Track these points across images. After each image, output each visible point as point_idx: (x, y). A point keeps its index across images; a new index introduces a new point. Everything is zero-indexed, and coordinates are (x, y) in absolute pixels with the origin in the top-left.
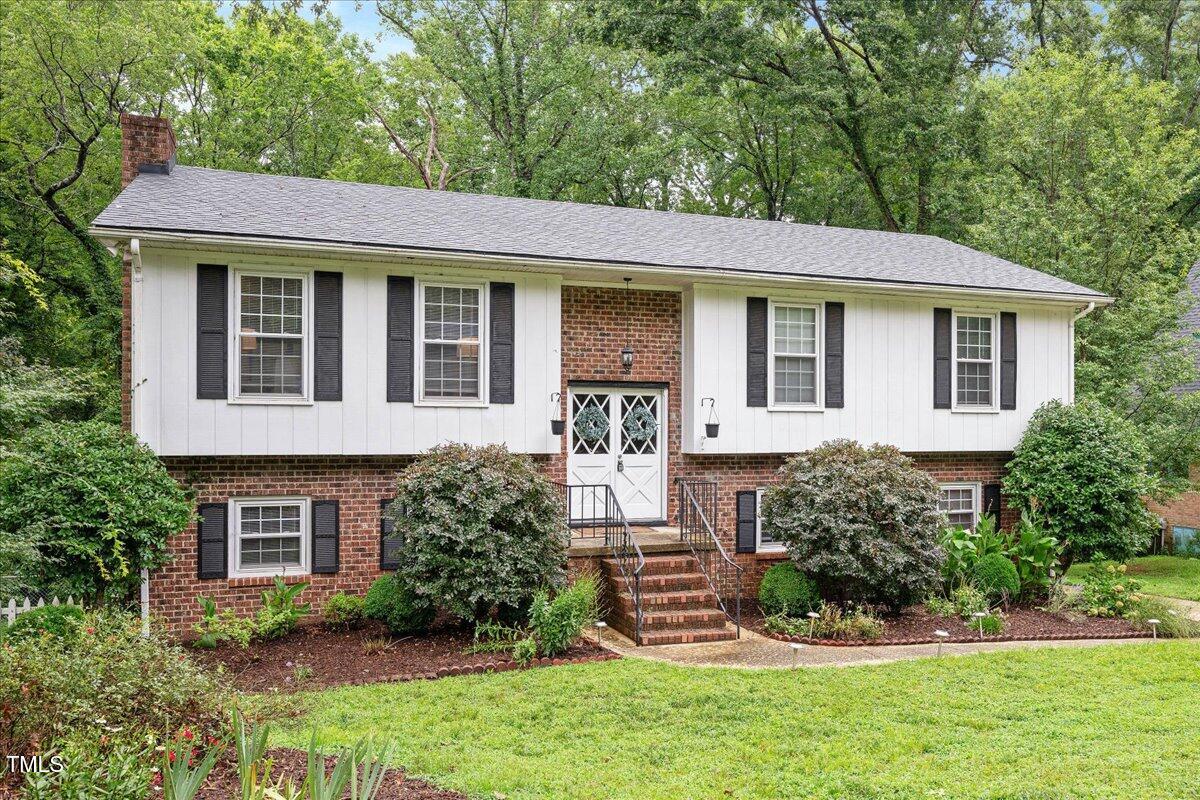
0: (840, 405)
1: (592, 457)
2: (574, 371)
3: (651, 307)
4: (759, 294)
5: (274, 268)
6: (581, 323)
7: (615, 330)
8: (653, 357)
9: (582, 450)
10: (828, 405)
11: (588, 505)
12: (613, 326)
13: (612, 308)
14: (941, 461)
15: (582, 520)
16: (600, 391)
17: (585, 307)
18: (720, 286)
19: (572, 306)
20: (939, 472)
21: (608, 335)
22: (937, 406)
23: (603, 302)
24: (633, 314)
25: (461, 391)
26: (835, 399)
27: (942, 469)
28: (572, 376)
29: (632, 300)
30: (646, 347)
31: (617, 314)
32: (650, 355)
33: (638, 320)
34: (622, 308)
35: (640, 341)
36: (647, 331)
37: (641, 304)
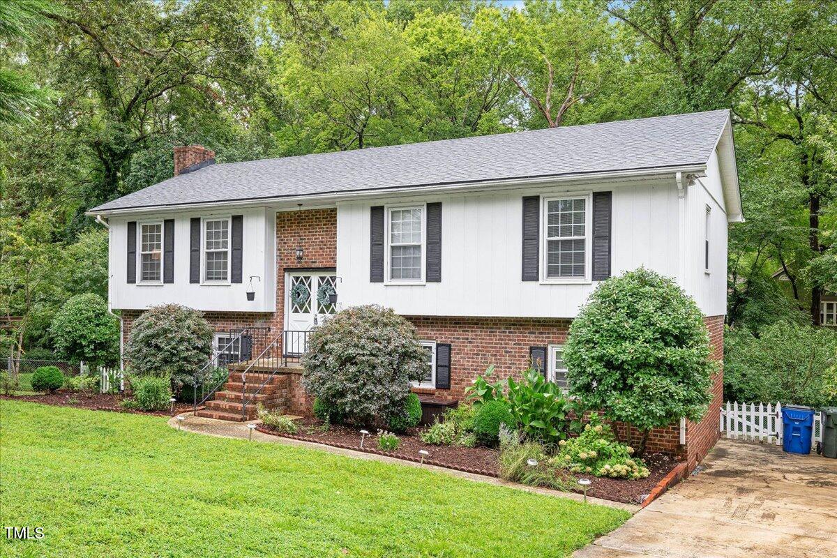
0: (438, 280)
1: (301, 315)
2: (287, 263)
3: (329, 219)
4: (378, 203)
5: (152, 220)
6: (290, 233)
7: (309, 236)
8: (330, 251)
9: (296, 311)
10: (428, 280)
11: (295, 345)
12: (307, 234)
13: (307, 222)
14: (552, 326)
15: (292, 353)
16: (307, 274)
17: (292, 223)
18: (353, 203)
19: (285, 224)
20: (551, 335)
21: (304, 239)
22: (525, 278)
23: (302, 219)
24: (318, 225)
25: (214, 277)
26: (434, 274)
27: (554, 333)
28: (285, 266)
29: (318, 216)
30: (325, 245)
31: (309, 226)
32: (328, 250)
33: (321, 228)
34: (312, 222)
35: (322, 242)
36: (327, 235)
37: (323, 218)
